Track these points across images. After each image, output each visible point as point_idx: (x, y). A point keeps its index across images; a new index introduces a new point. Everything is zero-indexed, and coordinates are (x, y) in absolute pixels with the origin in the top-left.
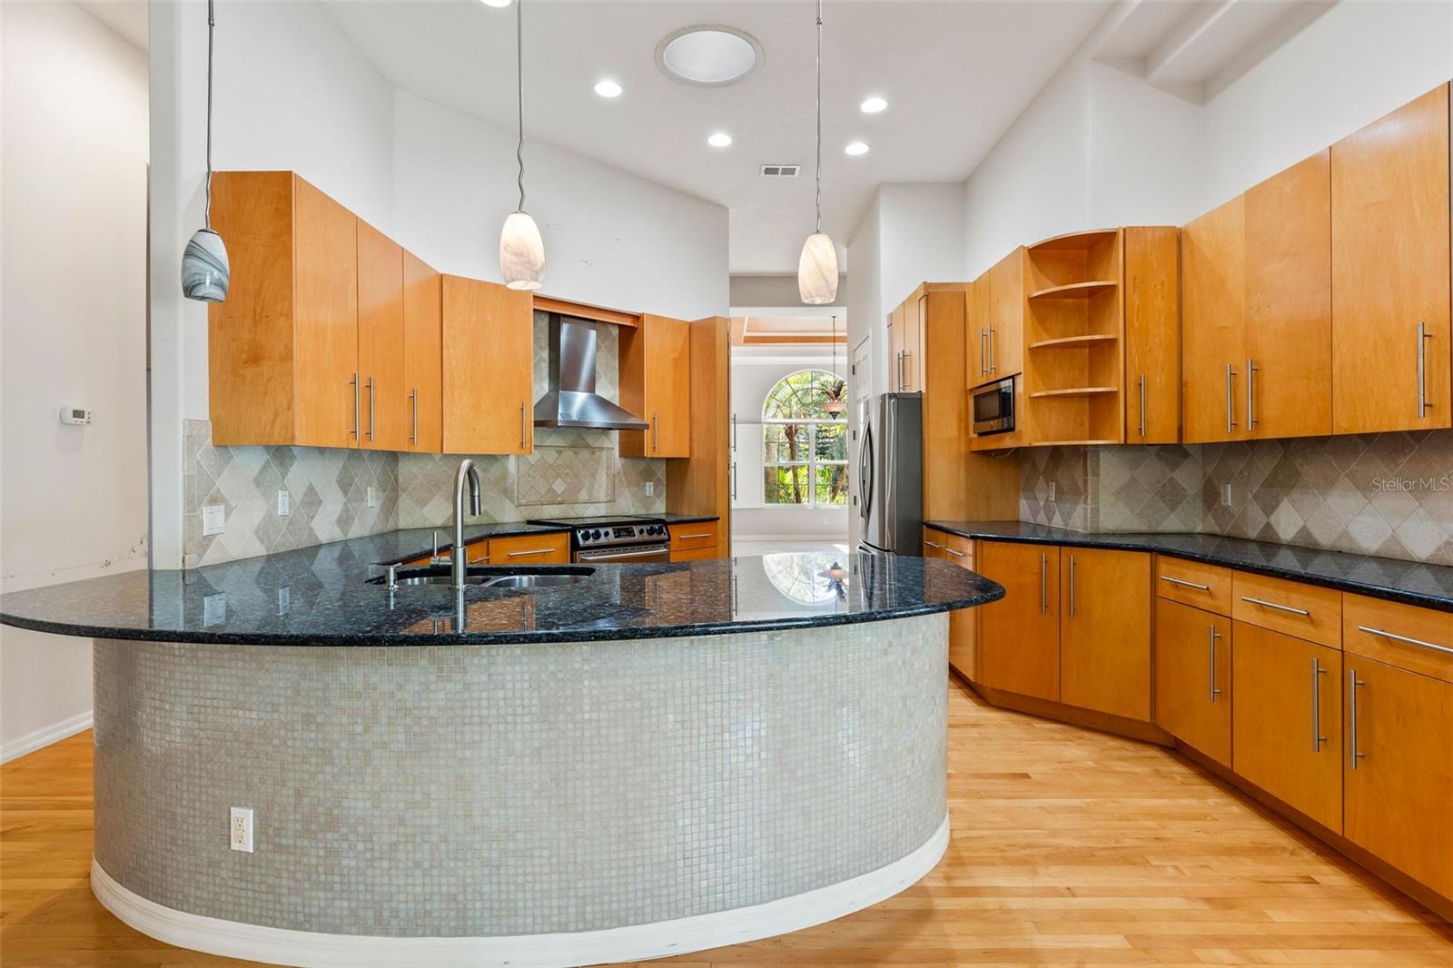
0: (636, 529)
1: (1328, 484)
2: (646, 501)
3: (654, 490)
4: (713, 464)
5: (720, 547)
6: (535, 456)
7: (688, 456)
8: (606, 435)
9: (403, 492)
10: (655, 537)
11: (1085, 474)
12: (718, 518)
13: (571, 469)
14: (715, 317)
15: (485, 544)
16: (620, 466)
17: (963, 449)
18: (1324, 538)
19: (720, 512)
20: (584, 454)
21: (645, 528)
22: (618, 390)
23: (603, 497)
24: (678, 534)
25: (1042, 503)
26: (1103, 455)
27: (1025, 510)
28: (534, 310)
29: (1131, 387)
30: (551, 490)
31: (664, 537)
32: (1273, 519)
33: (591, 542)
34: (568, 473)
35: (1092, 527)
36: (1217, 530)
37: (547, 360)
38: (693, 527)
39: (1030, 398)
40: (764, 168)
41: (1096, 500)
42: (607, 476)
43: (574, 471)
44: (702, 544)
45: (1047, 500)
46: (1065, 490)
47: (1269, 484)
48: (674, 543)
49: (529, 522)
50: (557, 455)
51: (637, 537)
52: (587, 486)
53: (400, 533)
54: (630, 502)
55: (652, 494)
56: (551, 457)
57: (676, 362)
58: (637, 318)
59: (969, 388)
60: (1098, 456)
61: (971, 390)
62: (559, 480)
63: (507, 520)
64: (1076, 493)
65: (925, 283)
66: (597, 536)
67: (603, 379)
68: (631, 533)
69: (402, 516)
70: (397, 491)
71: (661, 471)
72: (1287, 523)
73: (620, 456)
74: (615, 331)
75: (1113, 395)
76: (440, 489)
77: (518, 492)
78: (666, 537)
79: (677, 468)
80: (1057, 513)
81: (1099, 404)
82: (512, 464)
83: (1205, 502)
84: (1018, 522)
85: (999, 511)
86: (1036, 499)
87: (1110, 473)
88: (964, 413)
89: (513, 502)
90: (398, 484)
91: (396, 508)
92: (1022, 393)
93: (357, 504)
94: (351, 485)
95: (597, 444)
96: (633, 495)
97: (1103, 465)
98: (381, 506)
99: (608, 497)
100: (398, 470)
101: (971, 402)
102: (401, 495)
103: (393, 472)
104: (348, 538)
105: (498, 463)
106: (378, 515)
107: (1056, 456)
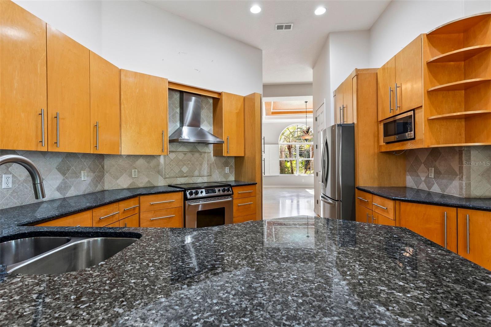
0: (217, 189)
2: (226, 175)
3: (229, 170)
4: (254, 158)
5: (257, 196)
6: (172, 156)
7: (243, 156)
8: (207, 146)
9: (107, 173)
10: (226, 193)
11: (461, 162)
12: (257, 184)
13: (191, 162)
14: (255, 93)
15: (137, 199)
16: (214, 160)
17: (376, 151)
19: (257, 181)
20: (197, 155)
21: (221, 189)
22: (212, 126)
23: (206, 174)
24: (237, 191)
25: (423, 179)
26: (473, 153)
27: (410, 181)
28: (169, 89)
30: (181, 171)
31: (230, 193)
33: (193, 196)
34: (189, 163)
35: (466, 194)
37: (179, 113)
38: (244, 187)
39: (428, 120)
40: (276, 26)
41: (469, 178)
42: (208, 164)
43: (192, 162)
44: (249, 195)
45: (427, 177)
46: (443, 172)
48: (235, 195)
49: (170, 186)
50: (184, 155)
51: (217, 193)
52: (198, 169)
53: (105, 192)
54: (218, 176)
55: (228, 172)
56: (181, 156)
57: (238, 114)
58: (220, 94)
59: (380, 119)
60: (470, 153)
61: (381, 121)
62: (185, 167)
64: (454, 174)
65: (356, 69)
66: (197, 193)
67: (206, 122)
68: (214, 191)
69: (106, 184)
70: (104, 172)
71: (232, 162)
73: (213, 156)
74: (211, 101)
76: (126, 171)
77: (165, 172)
78: (232, 192)
79: (239, 160)
80: (436, 184)
82: (162, 160)
84: (406, 187)
85: (396, 182)
86: (418, 176)
88: (377, 133)
89: (162, 176)
90: (104, 169)
91: (102, 180)
92: (421, 118)
93: (74, 179)
94: (68, 170)
95: (203, 151)
96: (220, 173)
97: (472, 158)
98: (92, 180)
99: (208, 174)
100: (104, 163)
101: (381, 127)
102: (106, 174)
103: (100, 163)
104: (66, 197)
105: (155, 159)
106: (90, 184)
107: (434, 153)
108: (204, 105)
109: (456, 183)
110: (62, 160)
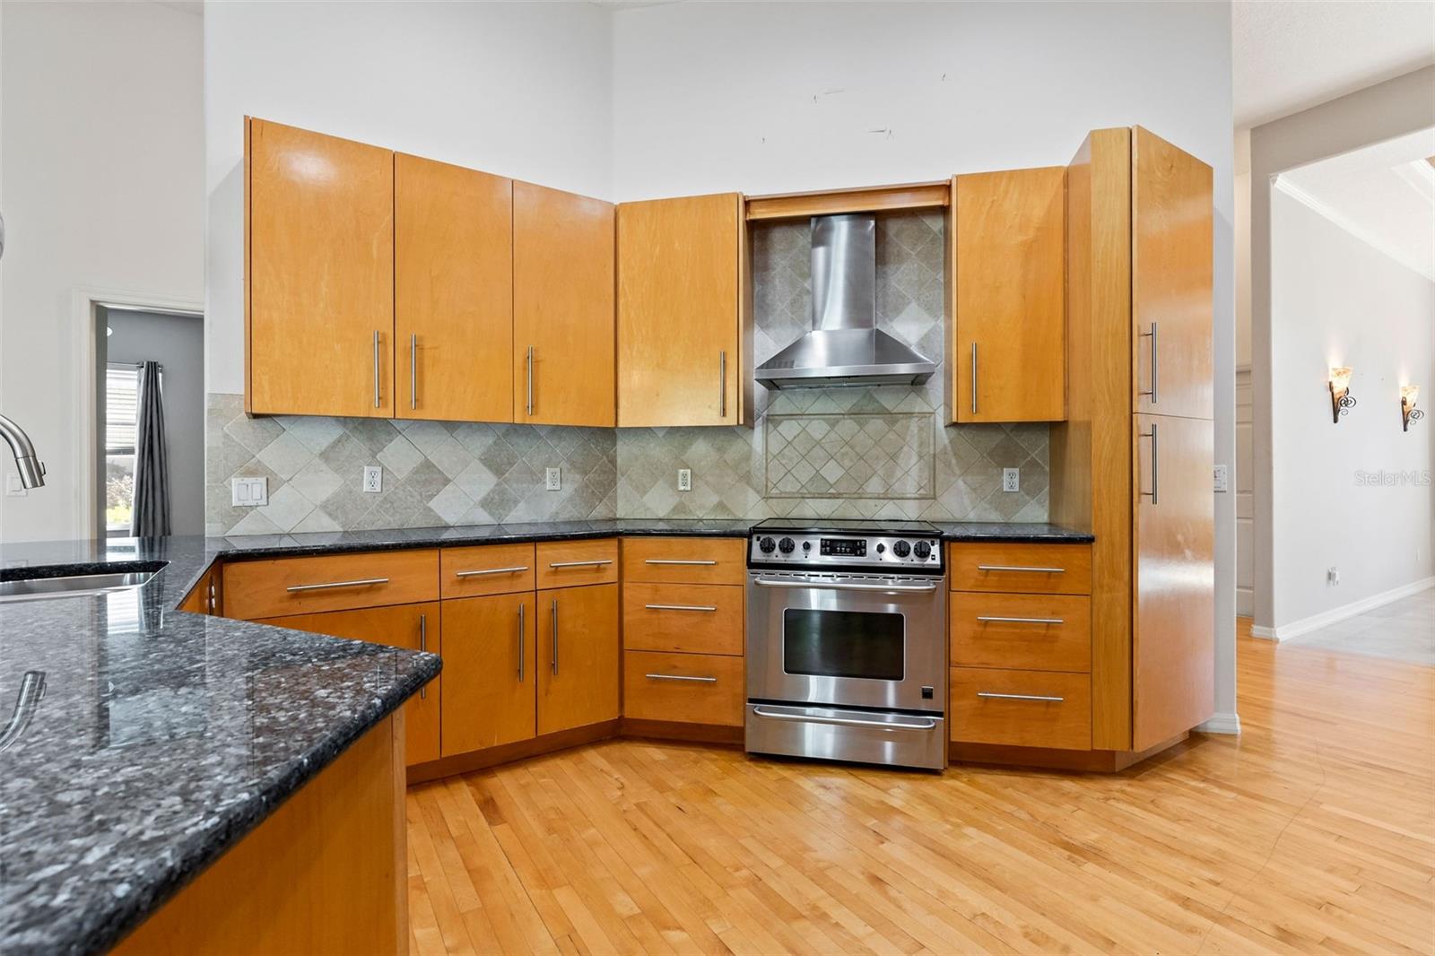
0: (870, 544)
3: (1021, 482)
5: (1103, 596)
6: (790, 429)
7: (1065, 419)
8: (919, 392)
9: (623, 475)
10: (911, 560)
12: (1099, 539)
13: (853, 447)
16: (947, 441)
20: (877, 424)
21: (889, 542)
22: (942, 317)
23: (911, 488)
31: (932, 563)
33: (774, 557)
38: (1018, 550)
42: (921, 457)
44: (1048, 587)
48: (959, 577)
50: (829, 427)
51: (870, 558)
52: (881, 472)
53: (618, 522)
54: (968, 501)
56: (818, 429)
57: (1030, 247)
62: (833, 464)
63: (750, 516)
66: (787, 548)
67: (914, 305)
68: (858, 549)
69: (620, 504)
70: (616, 474)
71: (1040, 448)
73: (947, 425)
74: (937, 225)
76: (664, 473)
79: (1058, 443)
82: (757, 441)
89: (756, 491)
90: (615, 467)
91: (611, 494)
93: (524, 485)
94: (511, 464)
95: (903, 408)
96: (974, 490)
98: (576, 490)
99: (922, 491)
100: (615, 451)
102: (620, 480)
103: (604, 452)
104: (503, 522)
105: (739, 440)
106: (571, 499)
108: (906, 248)
110: (495, 443)
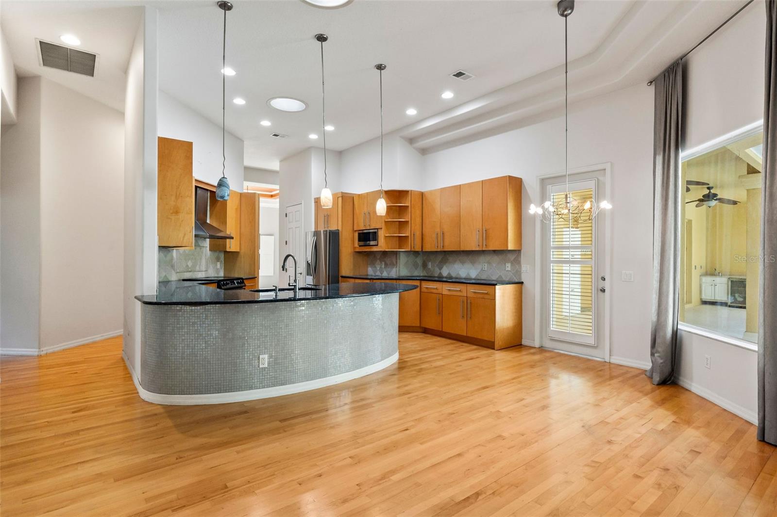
0: (235, 282)
1: (455, 262)
2: (217, 271)
4: (253, 255)
7: (239, 251)
8: (205, 241)
11: (397, 259)
12: (256, 277)
14: (255, 193)
16: (209, 255)
17: (352, 250)
18: (454, 275)
19: (256, 275)
25: (378, 269)
26: (401, 254)
27: (370, 271)
28: (195, 186)
29: (412, 235)
30: (187, 265)
32: (442, 271)
34: (193, 258)
35: (398, 274)
36: (426, 275)
39: (384, 236)
40: (273, 133)
41: (399, 267)
42: (205, 259)
43: (195, 256)
45: (381, 267)
46: (388, 264)
47: (440, 262)
51: (236, 285)
52: (199, 264)
55: (219, 267)
59: (355, 229)
62: (190, 261)
64: (394, 265)
65: (341, 192)
71: (222, 257)
72: (445, 272)
73: (210, 250)
75: (408, 237)
77: (177, 266)
79: (230, 255)
80: (385, 271)
81: (402, 240)
82: (174, 254)
83: (423, 267)
84: (368, 274)
85: (361, 273)
86: (375, 267)
87: (403, 259)
88: (353, 238)
89: (175, 271)
92: (381, 234)
95: (202, 245)
96: (213, 268)
97: (401, 256)
101: (356, 235)
105: (170, 253)
107: (384, 253)
109: (394, 270)
